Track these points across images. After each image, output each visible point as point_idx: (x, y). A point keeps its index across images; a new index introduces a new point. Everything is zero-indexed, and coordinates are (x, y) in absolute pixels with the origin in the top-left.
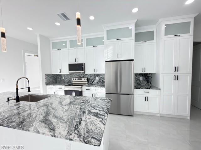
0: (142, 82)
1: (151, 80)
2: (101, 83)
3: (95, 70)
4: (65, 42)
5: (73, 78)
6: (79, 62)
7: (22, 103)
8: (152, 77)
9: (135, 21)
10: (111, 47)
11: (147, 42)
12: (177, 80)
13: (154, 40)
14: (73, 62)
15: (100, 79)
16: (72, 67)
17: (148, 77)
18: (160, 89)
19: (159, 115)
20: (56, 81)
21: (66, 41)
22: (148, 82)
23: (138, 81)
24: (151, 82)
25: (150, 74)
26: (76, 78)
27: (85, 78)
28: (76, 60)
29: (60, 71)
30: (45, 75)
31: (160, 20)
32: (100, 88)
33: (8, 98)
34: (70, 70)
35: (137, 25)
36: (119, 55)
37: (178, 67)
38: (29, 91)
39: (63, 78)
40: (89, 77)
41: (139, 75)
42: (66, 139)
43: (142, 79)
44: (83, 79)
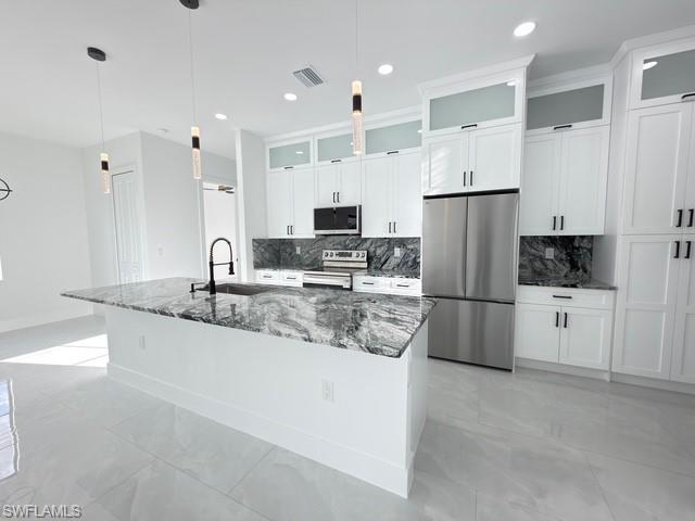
0: (550, 265)
1: (588, 260)
2: (410, 267)
3: (392, 226)
4: (305, 146)
5: (325, 251)
6: (345, 203)
7: (219, 296)
8: (590, 250)
9: (528, 60)
10: (441, 154)
11: (575, 125)
12: (688, 257)
13: (600, 117)
14: (328, 203)
15: (405, 256)
16: (324, 218)
17: (578, 249)
18: (613, 288)
19: (607, 377)
20: (279, 259)
21: (308, 143)
22: (574, 266)
23: (538, 264)
24: (588, 267)
25: (582, 237)
26: (334, 252)
27: (361, 253)
28: (336, 196)
29: (290, 229)
30: (254, 240)
31: (624, 47)
32: (405, 281)
33: (193, 285)
34: (317, 227)
35: (534, 74)
36: (469, 177)
37: (692, 211)
38: (232, 272)
39: (298, 251)
40: (372, 249)
41: (543, 241)
42: (332, 345)
43: (552, 257)
44: (354, 253)
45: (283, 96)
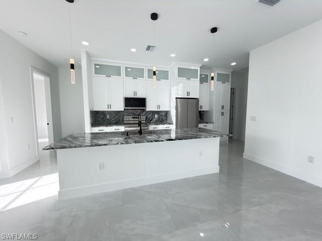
2: (161, 121)
3: (159, 106)
5: (125, 117)
8: (204, 114)
10: (181, 85)
11: (204, 83)
12: (223, 115)
13: (208, 82)
14: (131, 95)
15: (159, 117)
16: (129, 102)
18: (213, 123)
21: (120, 67)
22: (201, 119)
26: (130, 117)
28: (135, 93)
29: (109, 106)
30: (91, 111)
36: (188, 93)
37: (223, 106)
39: (108, 117)
45: (130, 49)
